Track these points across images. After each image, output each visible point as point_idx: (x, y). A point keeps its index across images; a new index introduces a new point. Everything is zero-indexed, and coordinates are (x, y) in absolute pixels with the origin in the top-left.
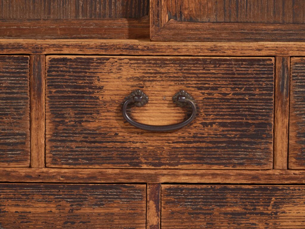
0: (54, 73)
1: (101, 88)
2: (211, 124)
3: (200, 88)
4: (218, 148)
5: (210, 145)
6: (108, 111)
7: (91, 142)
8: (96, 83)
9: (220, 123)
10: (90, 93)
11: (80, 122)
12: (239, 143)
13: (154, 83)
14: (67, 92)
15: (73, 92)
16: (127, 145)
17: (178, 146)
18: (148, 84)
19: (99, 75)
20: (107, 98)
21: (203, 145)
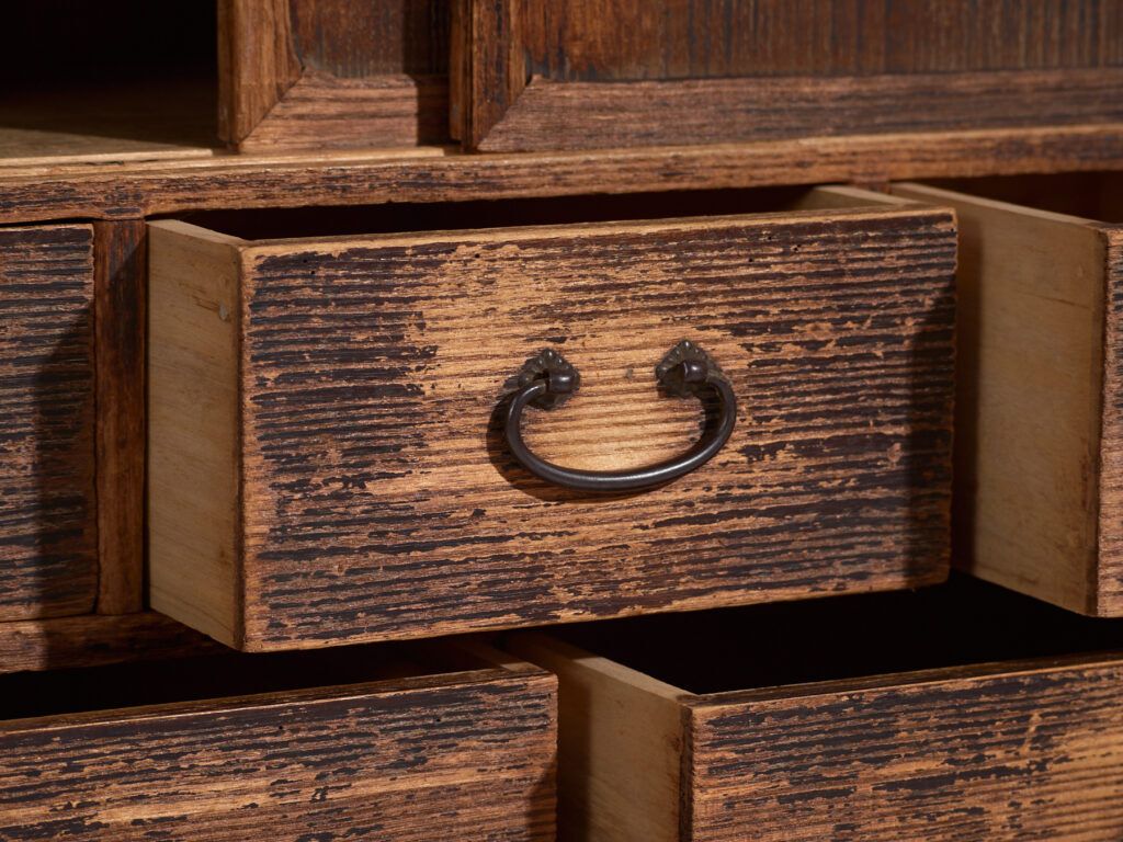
0: (271, 312)
1: (428, 354)
2: (772, 450)
3: (738, 331)
4: (793, 528)
5: (769, 522)
6: (453, 434)
7: (395, 550)
8: (413, 337)
9: (797, 444)
10: (393, 374)
11: (361, 481)
12: (856, 505)
13: (597, 323)
14: (317, 377)
15: (338, 375)
16: (512, 546)
17: (671, 533)
18: (577, 326)
19: (420, 307)
20: (449, 387)
21: (747, 523)
